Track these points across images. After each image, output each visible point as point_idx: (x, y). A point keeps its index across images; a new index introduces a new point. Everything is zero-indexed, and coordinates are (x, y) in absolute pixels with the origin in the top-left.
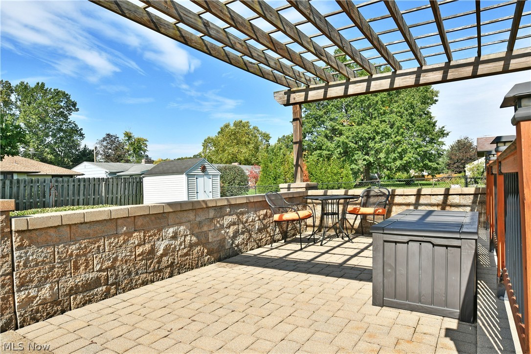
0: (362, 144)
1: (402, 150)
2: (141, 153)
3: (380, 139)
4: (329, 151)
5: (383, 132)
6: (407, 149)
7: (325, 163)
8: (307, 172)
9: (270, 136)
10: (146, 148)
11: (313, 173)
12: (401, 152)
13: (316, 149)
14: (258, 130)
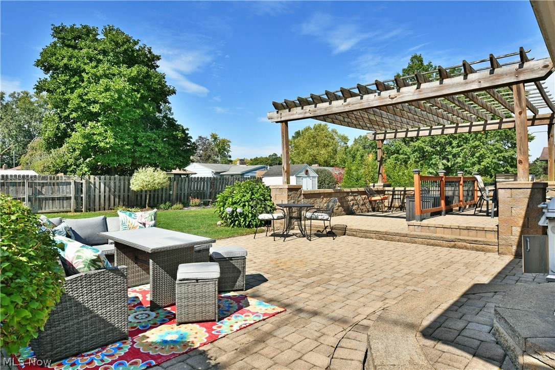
0: (439, 149)
1: (480, 155)
2: (225, 154)
3: (458, 143)
4: (406, 155)
5: (459, 137)
6: (485, 154)
7: (403, 166)
8: (385, 175)
9: (349, 138)
10: (229, 149)
11: (391, 176)
12: (479, 157)
13: (393, 153)
14: (336, 133)
